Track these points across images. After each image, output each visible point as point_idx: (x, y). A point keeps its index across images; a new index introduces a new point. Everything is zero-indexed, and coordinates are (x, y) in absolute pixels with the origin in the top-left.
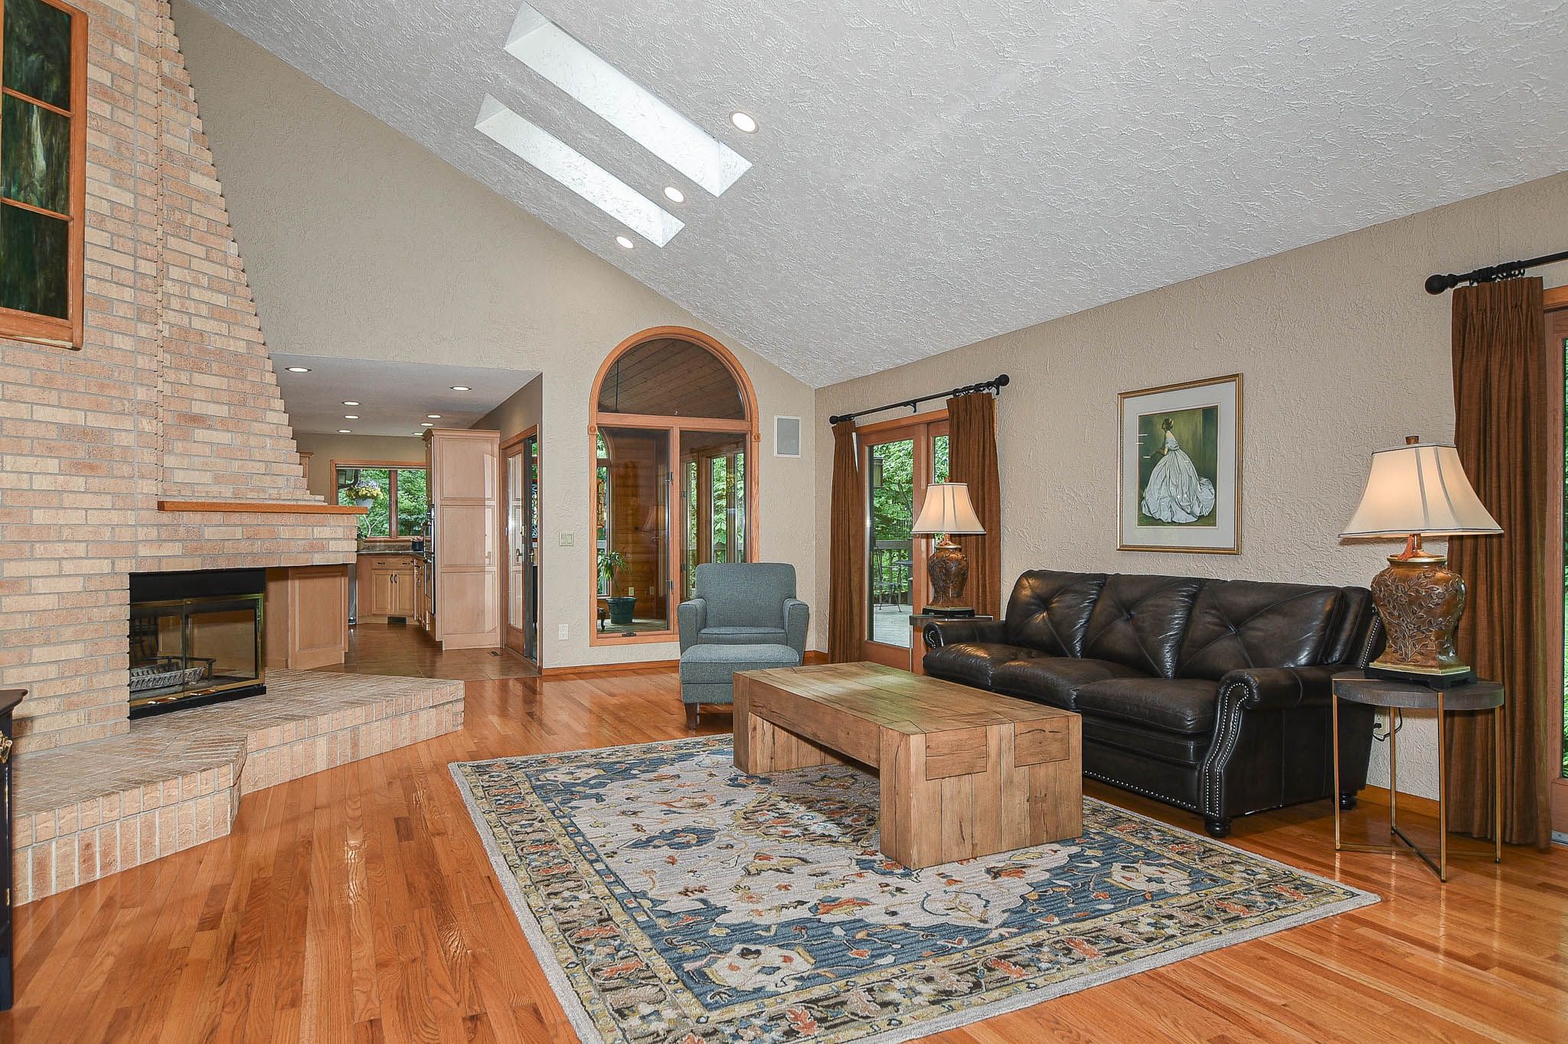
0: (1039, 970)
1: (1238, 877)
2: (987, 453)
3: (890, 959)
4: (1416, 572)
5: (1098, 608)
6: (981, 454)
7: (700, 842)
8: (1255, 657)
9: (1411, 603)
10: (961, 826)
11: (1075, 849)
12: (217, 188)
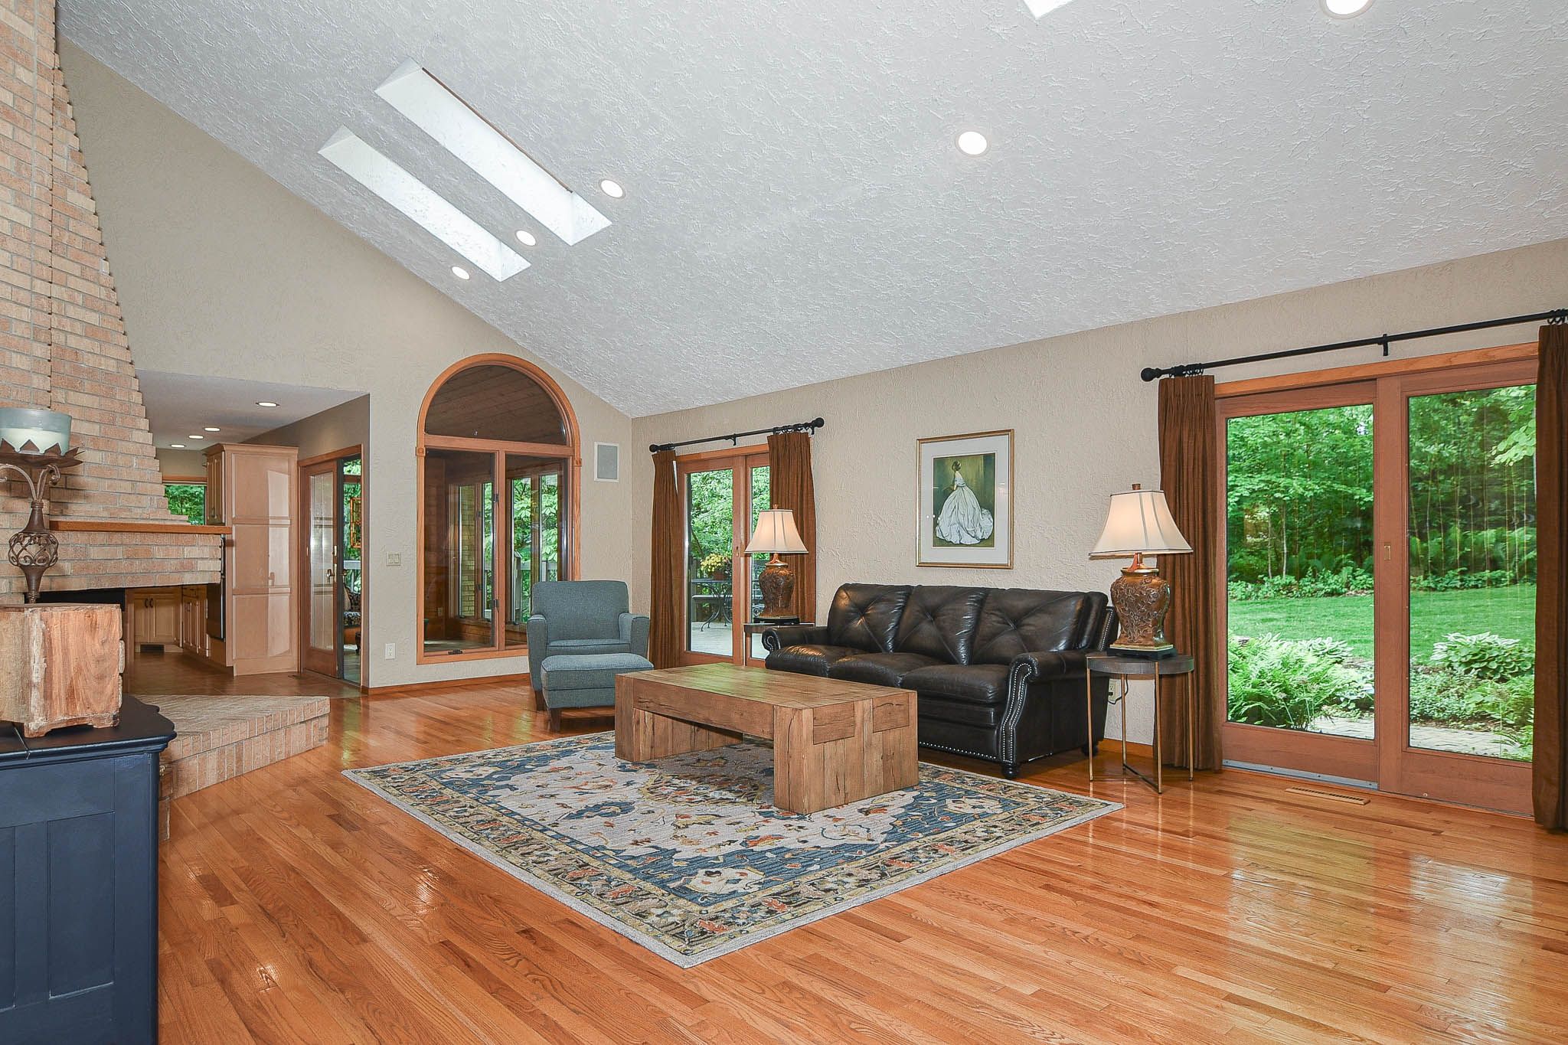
0: (921, 862)
1: (1031, 801)
2: (805, 484)
3: (816, 867)
4: (1139, 580)
5: (907, 613)
6: (799, 484)
7: (624, 811)
8: (1029, 644)
9: (1136, 602)
10: (837, 779)
11: (916, 793)
12: (91, 206)
